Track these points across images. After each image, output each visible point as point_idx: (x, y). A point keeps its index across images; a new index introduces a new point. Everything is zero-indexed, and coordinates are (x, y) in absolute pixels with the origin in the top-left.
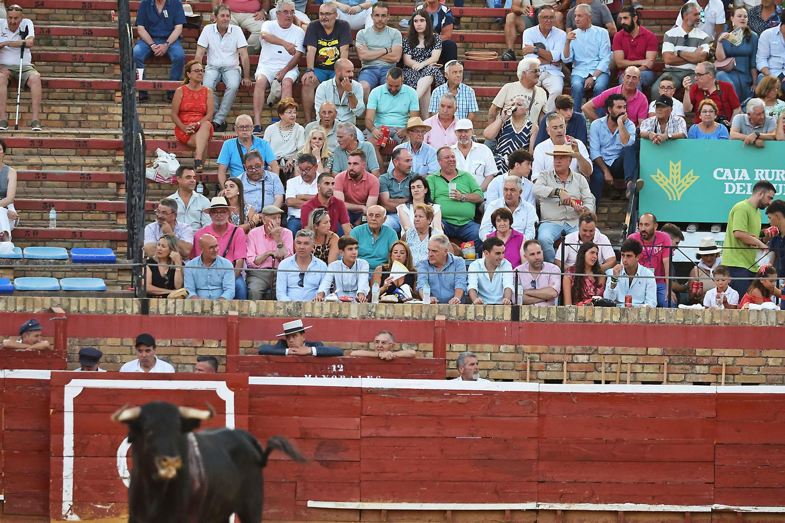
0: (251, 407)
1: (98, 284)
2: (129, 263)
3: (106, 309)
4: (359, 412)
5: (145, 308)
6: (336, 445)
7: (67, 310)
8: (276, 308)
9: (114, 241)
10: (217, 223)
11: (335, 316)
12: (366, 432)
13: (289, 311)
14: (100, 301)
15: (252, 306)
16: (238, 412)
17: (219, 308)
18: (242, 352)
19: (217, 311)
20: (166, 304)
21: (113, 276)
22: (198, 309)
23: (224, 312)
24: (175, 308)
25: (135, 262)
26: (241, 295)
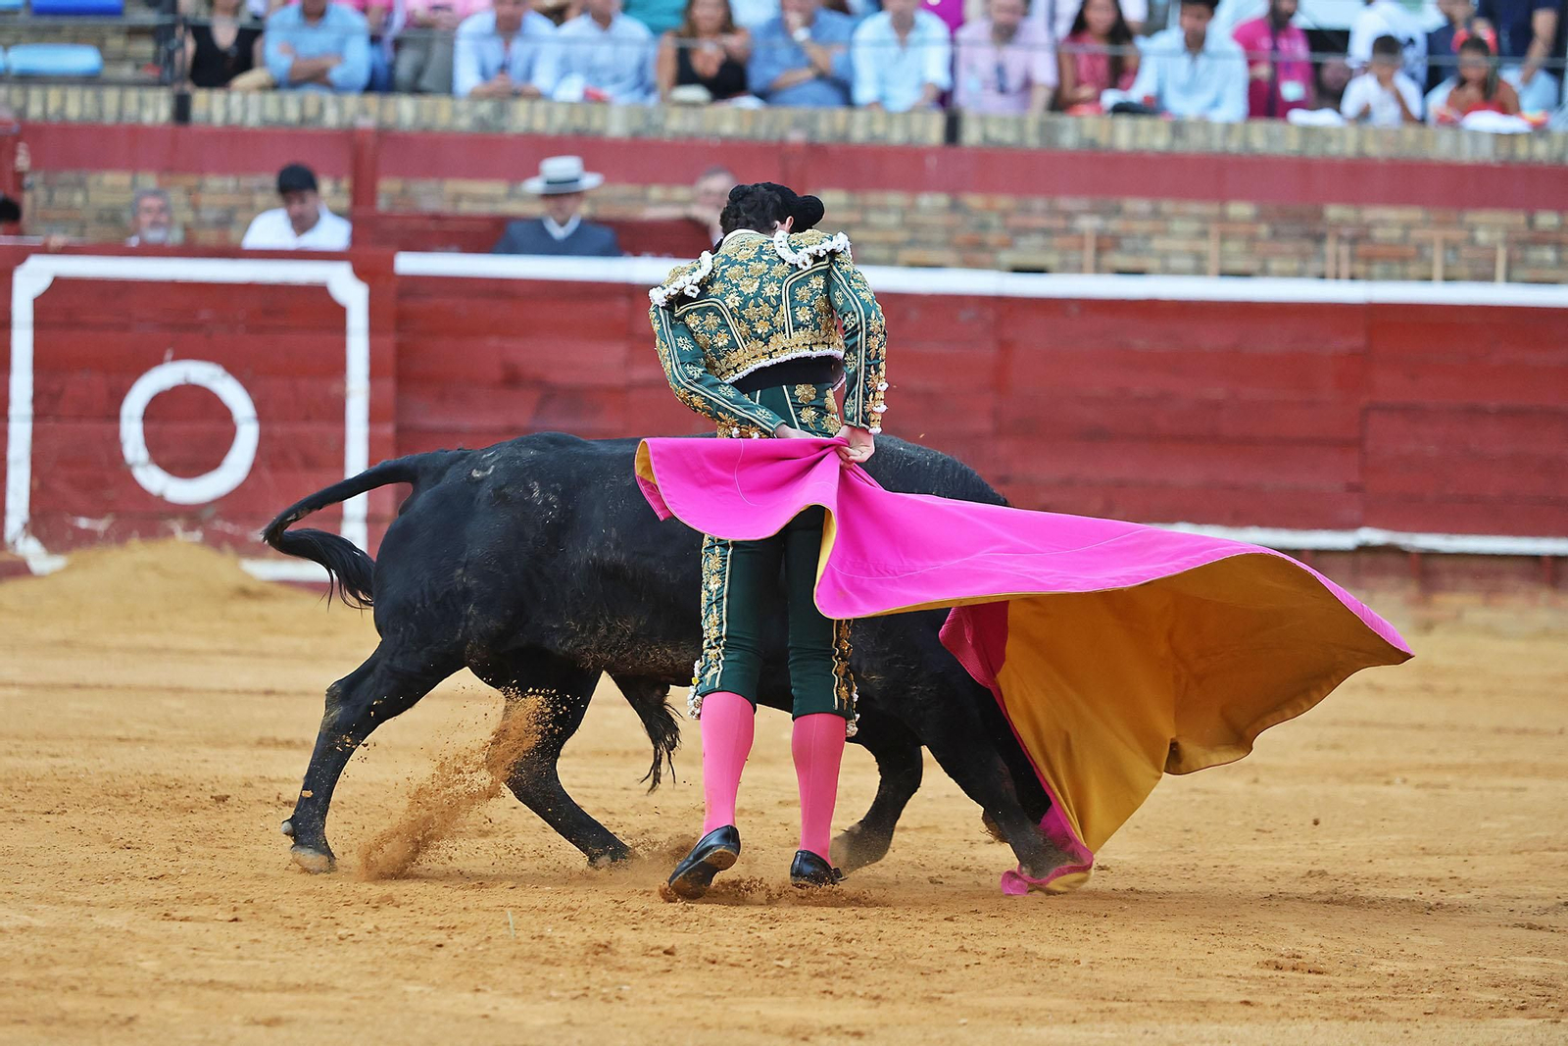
0: (401, 318)
1: (84, 59)
2: (149, 17)
3: (101, 113)
5: (182, 110)
6: (577, 397)
8: (455, 113)
11: (579, 132)
12: (639, 374)
13: (482, 122)
14: (89, 95)
15: (405, 110)
16: (374, 329)
17: (336, 112)
18: (382, 204)
19: (331, 118)
20: (227, 103)
21: (116, 43)
22: (292, 113)
23: (347, 119)
24: (245, 111)
25: (164, 12)
26: (380, 83)
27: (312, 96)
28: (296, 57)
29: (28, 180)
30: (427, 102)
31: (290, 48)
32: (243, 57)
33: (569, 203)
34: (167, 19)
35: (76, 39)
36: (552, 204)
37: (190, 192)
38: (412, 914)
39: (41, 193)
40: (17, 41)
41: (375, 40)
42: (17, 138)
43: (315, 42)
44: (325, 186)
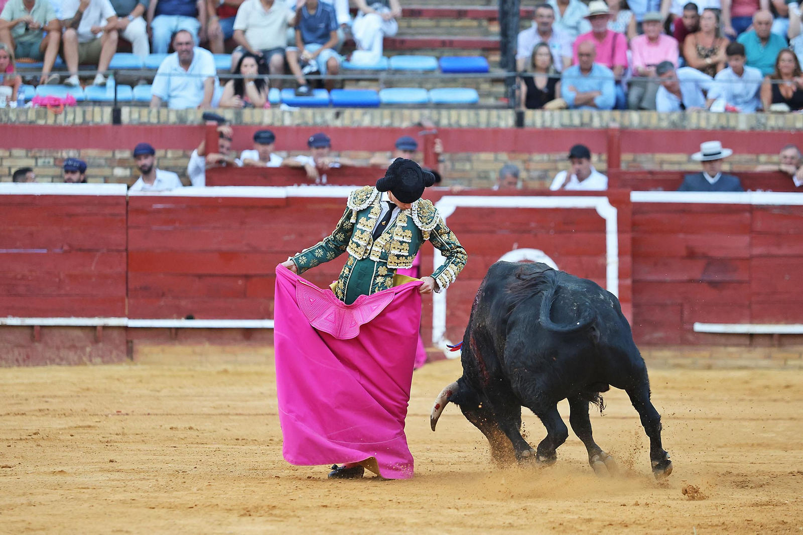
0: (634, 225)
1: (468, 95)
2: (502, 73)
3: (478, 123)
4: (748, 229)
5: (520, 120)
6: (725, 264)
7: (437, 123)
8: (660, 119)
9: (486, 49)
10: (597, 30)
11: (723, 128)
12: (757, 251)
13: (673, 123)
14: (472, 113)
15: (634, 118)
16: (620, 231)
17: (599, 120)
18: (623, 167)
19: (597, 123)
20: (543, 116)
21: (485, 87)
22: (577, 121)
23: (604, 124)
24: (552, 120)
25: (509, 71)
26: (621, 105)
27: (586, 112)
28: (578, 92)
29: (441, 158)
30: (645, 114)
31: (574, 88)
32: (550, 94)
33: (717, 165)
34: (512, 74)
35: (465, 85)
36: (708, 166)
37: (525, 162)
38: (644, 529)
39: (448, 164)
40: (434, 88)
41: (618, 83)
42: (436, 136)
43: (587, 84)
44: (594, 158)
